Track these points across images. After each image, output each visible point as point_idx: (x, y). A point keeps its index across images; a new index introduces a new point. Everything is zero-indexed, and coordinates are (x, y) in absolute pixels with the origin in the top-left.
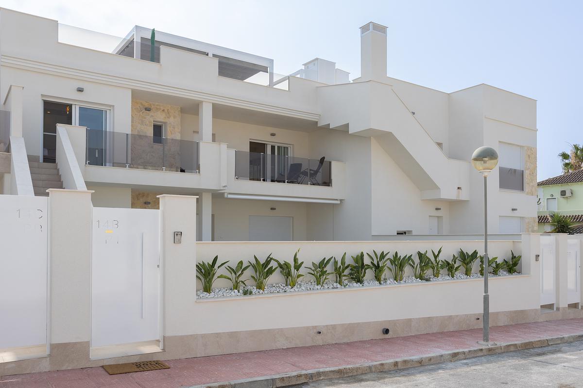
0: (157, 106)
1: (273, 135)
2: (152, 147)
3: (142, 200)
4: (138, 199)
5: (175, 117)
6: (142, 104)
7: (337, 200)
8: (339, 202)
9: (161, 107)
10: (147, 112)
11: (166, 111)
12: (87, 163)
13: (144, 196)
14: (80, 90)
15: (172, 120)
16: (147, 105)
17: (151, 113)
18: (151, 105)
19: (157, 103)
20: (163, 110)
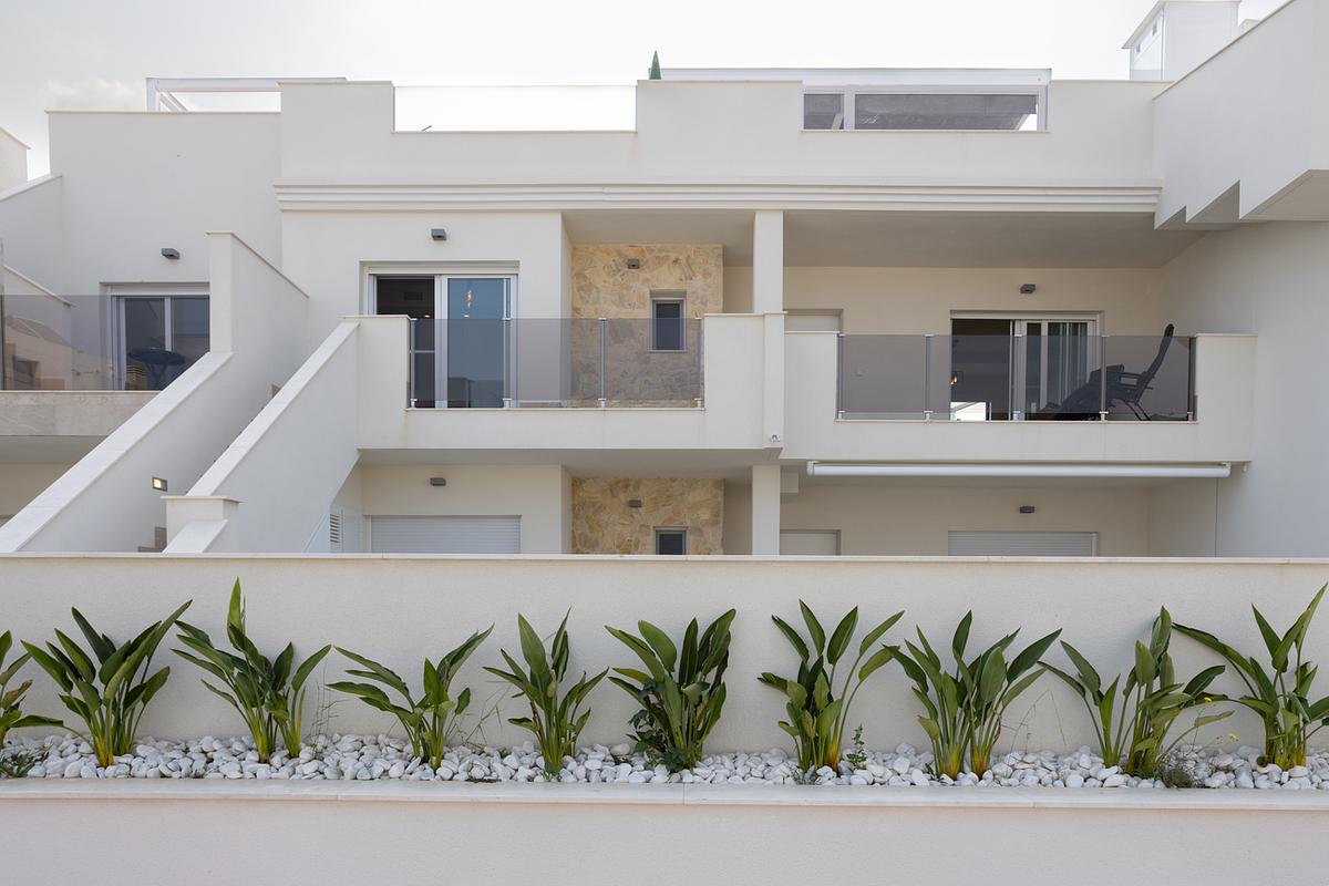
0: (660, 251)
1: (1028, 289)
2: (647, 361)
3: (623, 497)
4: (613, 496)
5: (706, 274)
6: (619, 253)
7: (1219, 464)
8: (1225, 472)
9: (670, 254)
10: (633, 270)
11: (683, 261)
12: (413, 404)
13: (627, 486)
14: (439, 236)
15: (698, 282)
16: (632, 254)
17: (643, 274)
18: (643, 251)
19: (659, 245)
20: (676, 261)
